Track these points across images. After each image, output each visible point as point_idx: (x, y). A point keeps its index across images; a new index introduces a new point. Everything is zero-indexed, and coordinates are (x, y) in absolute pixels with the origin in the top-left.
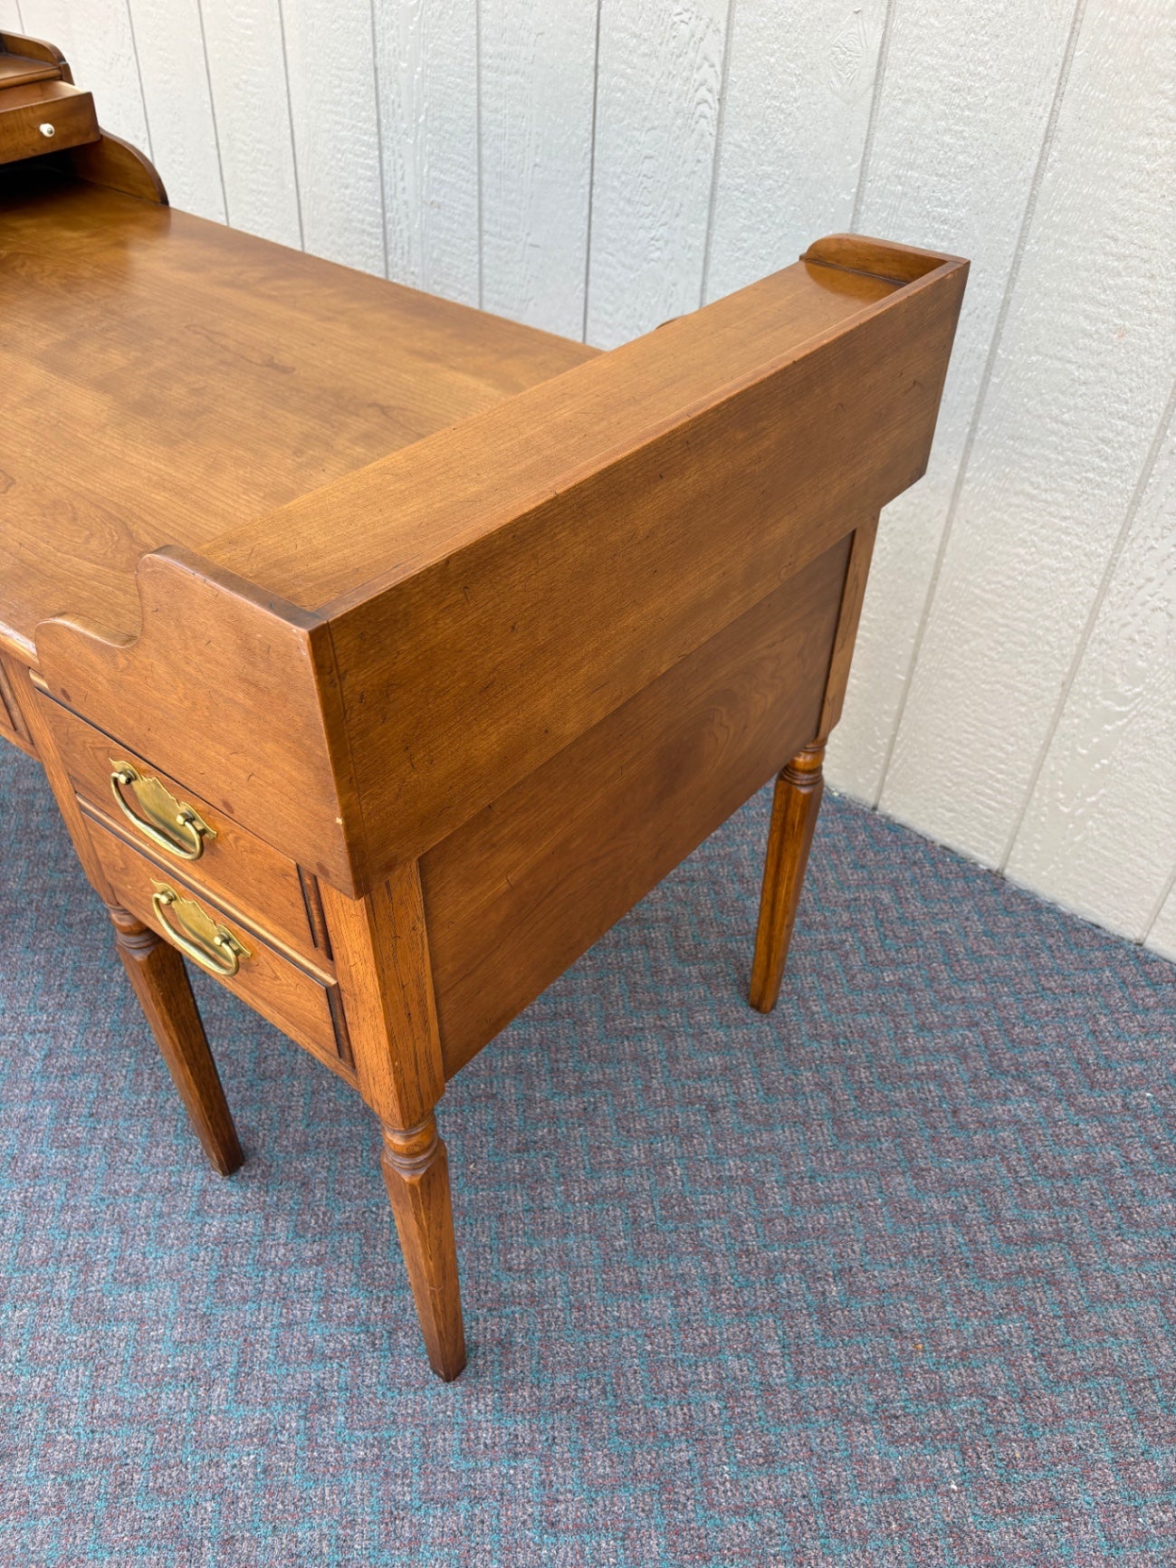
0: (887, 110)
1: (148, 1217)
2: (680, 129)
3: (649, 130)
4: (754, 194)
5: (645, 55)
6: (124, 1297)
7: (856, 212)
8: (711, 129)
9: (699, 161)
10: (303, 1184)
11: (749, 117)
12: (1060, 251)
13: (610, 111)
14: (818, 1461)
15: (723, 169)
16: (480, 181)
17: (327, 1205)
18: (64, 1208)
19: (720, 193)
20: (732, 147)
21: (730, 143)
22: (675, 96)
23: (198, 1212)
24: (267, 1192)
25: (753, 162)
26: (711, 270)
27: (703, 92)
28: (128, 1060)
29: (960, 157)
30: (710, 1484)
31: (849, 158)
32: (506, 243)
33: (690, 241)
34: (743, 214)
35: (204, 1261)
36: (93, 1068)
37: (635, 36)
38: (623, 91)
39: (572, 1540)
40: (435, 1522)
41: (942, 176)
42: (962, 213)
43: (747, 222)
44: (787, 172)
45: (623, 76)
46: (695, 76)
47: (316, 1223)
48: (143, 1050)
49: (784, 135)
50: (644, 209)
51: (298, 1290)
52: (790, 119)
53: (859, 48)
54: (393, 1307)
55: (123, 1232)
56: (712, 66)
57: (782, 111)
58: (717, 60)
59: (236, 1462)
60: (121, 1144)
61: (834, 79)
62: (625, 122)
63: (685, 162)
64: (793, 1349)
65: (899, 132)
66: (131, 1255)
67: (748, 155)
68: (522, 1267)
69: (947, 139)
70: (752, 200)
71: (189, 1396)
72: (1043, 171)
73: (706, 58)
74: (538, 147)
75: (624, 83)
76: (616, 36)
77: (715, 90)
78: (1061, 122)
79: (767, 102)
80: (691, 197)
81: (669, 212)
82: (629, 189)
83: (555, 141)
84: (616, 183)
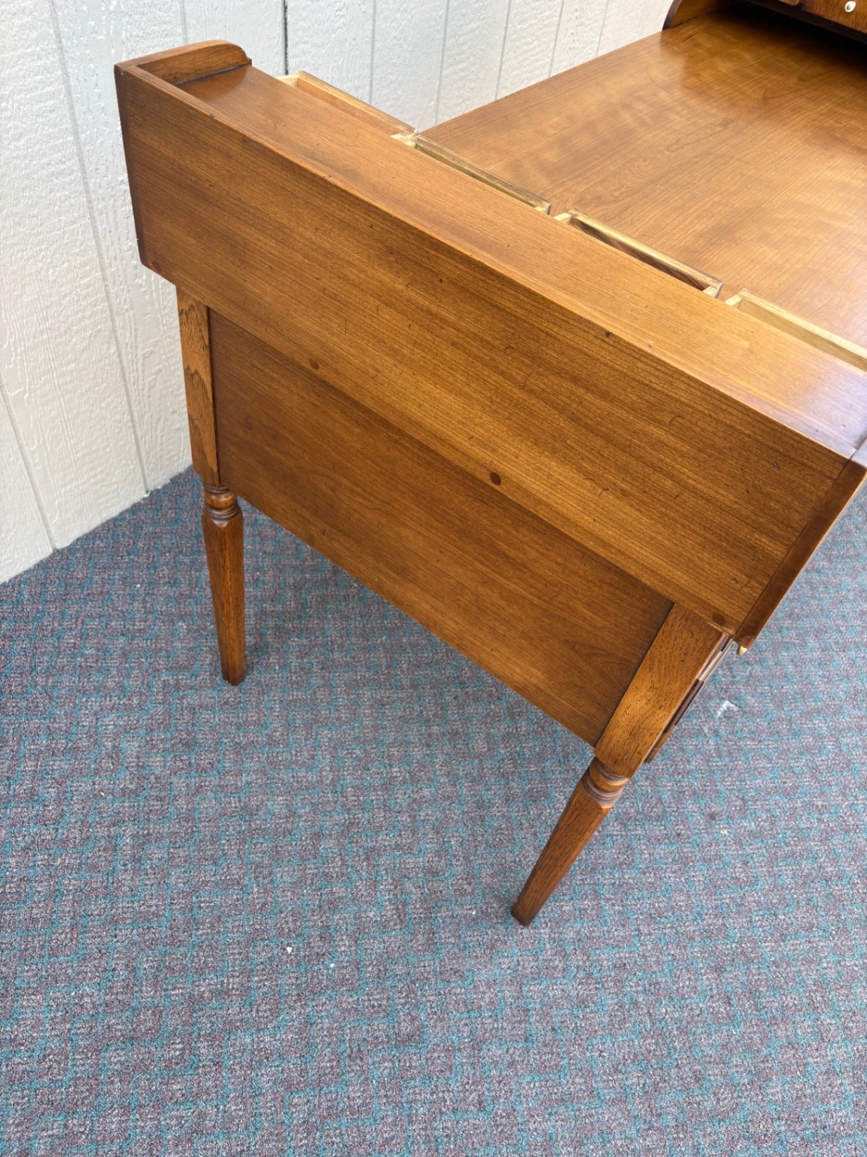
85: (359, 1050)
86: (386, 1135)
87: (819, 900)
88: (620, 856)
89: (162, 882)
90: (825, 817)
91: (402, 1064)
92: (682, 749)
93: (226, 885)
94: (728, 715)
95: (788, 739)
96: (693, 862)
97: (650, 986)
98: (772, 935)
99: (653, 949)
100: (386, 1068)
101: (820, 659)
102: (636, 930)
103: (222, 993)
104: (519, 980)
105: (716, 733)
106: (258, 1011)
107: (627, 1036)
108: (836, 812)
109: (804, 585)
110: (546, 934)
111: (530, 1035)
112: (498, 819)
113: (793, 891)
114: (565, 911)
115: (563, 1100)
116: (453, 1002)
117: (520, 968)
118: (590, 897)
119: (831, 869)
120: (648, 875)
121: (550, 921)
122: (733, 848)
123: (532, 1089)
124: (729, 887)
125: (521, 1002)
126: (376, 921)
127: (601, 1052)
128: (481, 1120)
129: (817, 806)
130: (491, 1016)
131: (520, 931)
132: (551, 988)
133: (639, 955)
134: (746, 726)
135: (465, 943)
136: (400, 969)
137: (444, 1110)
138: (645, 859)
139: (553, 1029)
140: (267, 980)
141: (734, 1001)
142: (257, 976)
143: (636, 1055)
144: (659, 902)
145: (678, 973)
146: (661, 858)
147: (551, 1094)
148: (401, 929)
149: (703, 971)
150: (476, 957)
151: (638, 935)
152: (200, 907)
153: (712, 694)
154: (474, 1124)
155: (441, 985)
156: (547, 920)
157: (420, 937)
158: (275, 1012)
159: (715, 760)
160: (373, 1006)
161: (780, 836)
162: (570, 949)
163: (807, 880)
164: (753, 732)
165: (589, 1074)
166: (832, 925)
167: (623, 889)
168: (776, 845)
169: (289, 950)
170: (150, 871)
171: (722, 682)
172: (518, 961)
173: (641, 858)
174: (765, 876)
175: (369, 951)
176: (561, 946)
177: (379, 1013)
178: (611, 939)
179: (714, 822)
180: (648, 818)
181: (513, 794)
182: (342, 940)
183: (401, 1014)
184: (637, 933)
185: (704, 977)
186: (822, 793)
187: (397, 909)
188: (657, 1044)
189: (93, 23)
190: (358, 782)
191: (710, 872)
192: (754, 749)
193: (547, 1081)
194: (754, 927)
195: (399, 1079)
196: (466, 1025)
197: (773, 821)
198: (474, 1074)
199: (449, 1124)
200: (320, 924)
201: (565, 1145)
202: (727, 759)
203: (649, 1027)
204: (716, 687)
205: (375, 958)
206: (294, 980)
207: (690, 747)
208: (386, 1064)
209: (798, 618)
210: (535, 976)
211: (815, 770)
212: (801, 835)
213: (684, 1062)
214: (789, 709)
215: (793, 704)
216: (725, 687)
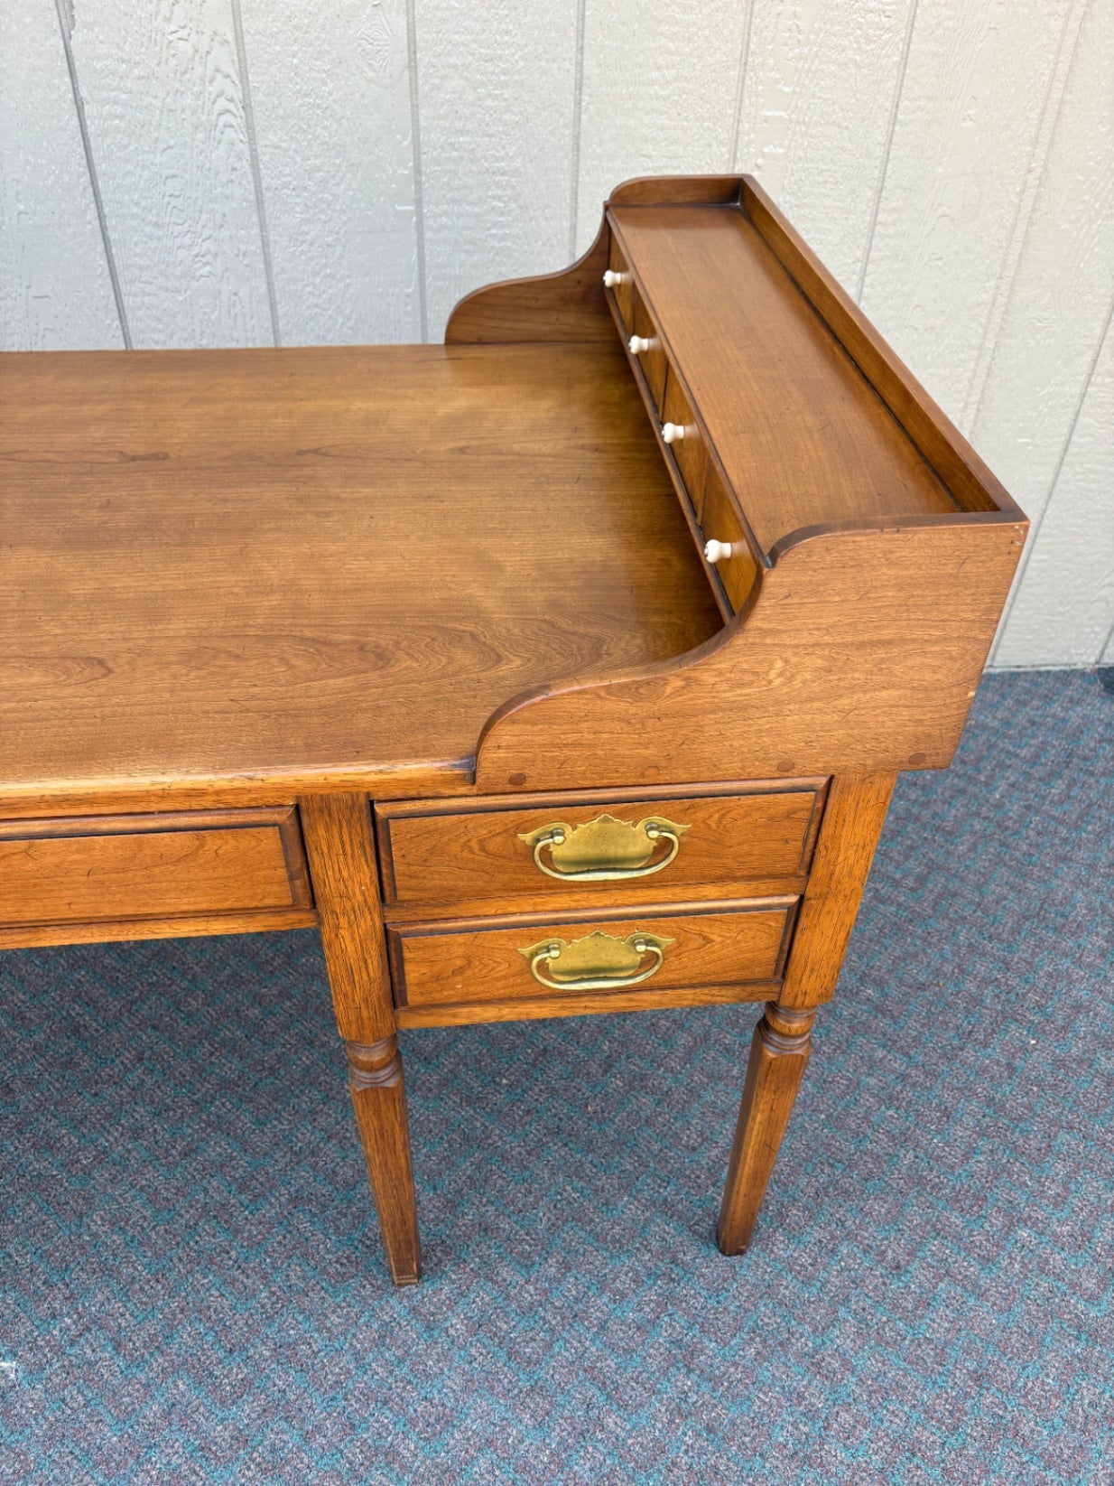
0: (426, 88)
1: (391, 1372)
2: (203, 143)
3: (165, 150)
4: (305, 188)
5: (140, 78)
6: (452, 1442)
7: (418, 183)
8: (242, 137)
9: (234, 169)
10: (485, 1230)
13: (108, 141)
14: (967, 1090)
15: (264, 171)
17: (522, 1226)
18: (307, 1438)
19: (267, 195)
20: (271, 150)
21: (266, 146)
22: (189, 112)
23: (429, 1328)
24: (464, 1261)
25: (298, 160)
26: (275, 270)
27: (222, 103)
28: (206, 1281)
29: (506, 117)
30: (938, 1158)
31: (399, 137)
33: (243, 247)
34: (298, 210)
35: (481, 1354)
36: (180, 1316)
37: (123, 61)
38: (121, 117)
39: (916, 1264)
40: (842, 1339)
41: (491, 135)
42: (518, 163)
43: (304, 216)
44: (338, 161)
45: (116, 103)
46: (210, 89)
47: (530, 1245)
48: (211, 1261)
49: (326, 128)
50: (178, 228)
51: (577, 1300)
52: (328, 112)
53: (386, 37)
54: (655, 1245)
55: (385, 1403)
56: (228, 76)
57: (318, 106)
58: (232, 70)
59: (684, 1448)
60: (292, 1346)
61: (366, 69)
62: (132, 148)
63: (217, 173)
64: (889, 1043)
65: (442, 105)
66: (415, 1411)
67: (291, 153)
68: (699, 1140)
69: (489, 103)
70: (305, 194)
71: (595, 1447)
72: (580, 114)
73: (217, 70)
74: (18, 193)
75: (120, 109)
76: (98, 65)
77: (236, 99)
78: (586, 71)
79: (300, 101)
80: (234, 205)
81: (210, 225)
82: (154, 212)
83: (41, 184)
84: (135, 210)
101: (213, 1442)
109: (376, 1327)
153: (14, 1335)
171: (49, 1333)
204: (31, 1332)
209: (290, 1359)
214: (56, 1457)
215: (69, 1458)
216: (43, 1343)
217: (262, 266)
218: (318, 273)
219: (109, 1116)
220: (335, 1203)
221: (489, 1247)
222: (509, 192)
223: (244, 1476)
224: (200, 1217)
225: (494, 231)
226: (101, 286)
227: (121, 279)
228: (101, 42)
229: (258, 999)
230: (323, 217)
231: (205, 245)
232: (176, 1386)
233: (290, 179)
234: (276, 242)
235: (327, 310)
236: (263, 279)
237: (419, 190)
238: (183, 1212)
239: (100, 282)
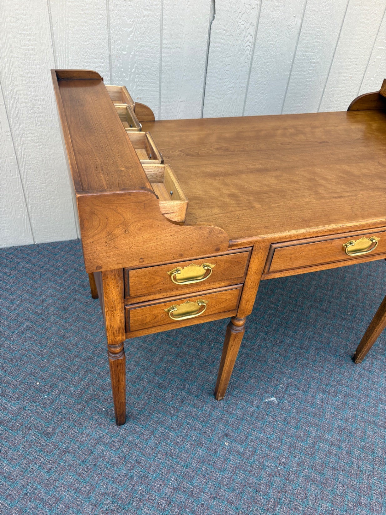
0: (301, 39)
2: (240, 55)
3: (229, 57)
4: (263, 68)
5: (228, 35)
7: (292, 66)
8: (250, 53)
9: (246, 62)
11: (262, 48)
12: (339, 64)
13: (214, 54)
15: (253, 63)
16: (160, 86)
19: (252, 70)
20: (257, 57)
21: (256, 56)
22: (238, 46)
23: (370, 372)
25: (263, 60)
26: (249, 91)
27: (248, 43)
28: (308, 371)
29: (318, 47)
31: (291, 53)
32: (171, 103)
33: (242, 85)
34: (259, 74)
36: (308, 380)
37: (225, 30)
38: (219, 47)
41: (314, 52)
42: (318, 60)
43: (260, 76)
44: (273, 60)
45: (219, 43)
46: (246, 39)
48: (306, 366)
49: (273, 50)
50: (226, 80)
52: (275, 46)
53: (295, 25)
55: (372, 390)
56: (252, 35)
57: (273, 44)
58: (252, 33)
60: (340, 381)
61: (287, 34)
62: (220, 56)
63: (241, 63)
65: (304, 44)
66: (380, 390)
67: (262, 58)
69: (316, 44)
70: (262, 69)
72: (336, 47)
73: (249, 34)
74: (185, 70)
75: (220, 45)
76: (217, 31)
77: (252, 42)
78: (341, 35)
79: (268, 43)
80: (243, 73)
81: (235, 79)
82: (221, 75)
83: (192, 67)
84: (216, 75)
85: (30, 427)
86: (14, 457)
87: (246, 496)
88: (174, 425)
89: (23, 343)
90: (281, 467)
91: (38, 440)
92: (237, 404)
93: (38, 354)
94: (271, 404)
95: (290, 428)
96: (202, 446)
97: (143, 476)
98: (211, 494)
99: (156, 465)
100: (33, 437)
101: (338, 406)
102: (156, 454)
103: (9, 384)
104: (99, 440)
105: (258, 407)
106: (14, 395)
107: (118, 487)
108: (288, 469)
109: (357, 374)
110: (122, 432)
111: (86, 461)
112: (140, 386)
113: (237, 485)
114: (136, 430)
115: (76, 490)
116: (71, 433)
117: (102, 438)
118: (149, 431)
119: (263, 488)
120: (179, 438)
121: (127, 429)
122: (225, 452)
123: (69, 478)
124: (209, 464)
125: (92, 449)
126: (71, 392)
127: (104, 485)
128: (45, 475)
129: (280, 461)
130: (78, 446)
131: (114, 426)
132: (106, 451)
133: (149, 463)
134: (275, 412)
135: (92, 417)
136: (64, 411)
137: (37, 463)
138: (183, 432)
139: (95, 465)
140: (24, 388)
141: (171, 506)
142: (23, 385)
143: (115, 495)
144: (174, 451)
145: (158, 480)
146: (190, 436)
147: (74, 484)
148: (76, 399)
149: (169, 486)
150: (91, 424)
151: (155, 456)
152: (26, 356)
153: (270, 392)
154: (42, 475)
155: (72, 425)
156: (127, 428)
157: (80, 406)
158: (18, 399)
159: (248, 416)
160: (46, 417)
161: (251, 461)
162: (125, 443)
163: (248, 485)
164: (275, 416)
165: (93, 488)
166: (243, 509)
167: (165, 437)
168: (246, 463)
169: (38, 383)
170: (23, 338)
171: (279, 389)
172: (104, 435)
173: (182, 431)
174: (230, 471)
175: (60, 400)
176: (123, 440)
177: (46, 420)
178: (144, 450)
179: (225, 437)
180: (198, 419)
181: (153, 381)
182: (56, 391)
183: (52, 425)
184: (156, 455)
185: (167, 489)
186: (288, 457)
187: (81, 392)
188: (127, 497)
189: (125, 74)
190: (104, 347)
191: (206, 454)
192: (270, 422)
193: (77, 480)
194: (206, 486)
195: (33, 444)
196: (68, 443)
197: (254, 453)
198: (56, 460)
199: (34, 469)
200: (54, 382)
201: (64, 505)
202: (254, 419)
203: (129, 490)
204: (274, 390)
205: (60, 403)
206: (31, 393)
207: (241, 405)
208: (34, 437)
209: (342, 384)
210: (105, 444)
211: (292, 447)
212: (262, 467)
213: (131, 511)
214: (303, 416)
215: (306, 416)
216: (278, 392)
217: (245, 91)
218: (259, 92)
219: (253, 336)
220: (327, 348)
221: (371, 352)
222: (314, 68)
223: (351, 412)
224: (296, 356)
225: (307, 79)
226: (200, 98)
227: (205, 95)
228: (220, 25)
229: (272, 302)
230: (265, 76)
231: (232, 85)
232: (320, 395)
233: (260, 65)
234: (251, 84)
235: (259, 103)
236: (245, 94)
237: (292, 68)
238: (290, 356)
239: (199, 96)
